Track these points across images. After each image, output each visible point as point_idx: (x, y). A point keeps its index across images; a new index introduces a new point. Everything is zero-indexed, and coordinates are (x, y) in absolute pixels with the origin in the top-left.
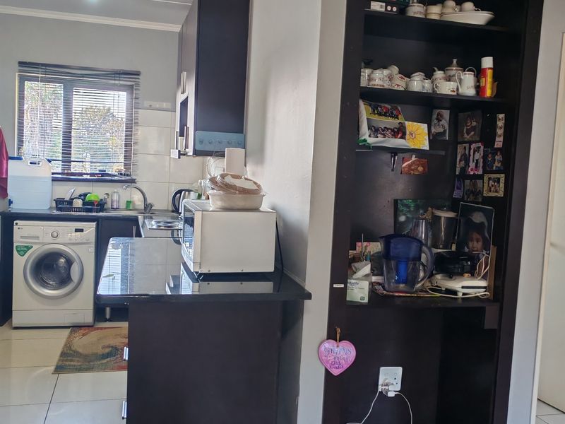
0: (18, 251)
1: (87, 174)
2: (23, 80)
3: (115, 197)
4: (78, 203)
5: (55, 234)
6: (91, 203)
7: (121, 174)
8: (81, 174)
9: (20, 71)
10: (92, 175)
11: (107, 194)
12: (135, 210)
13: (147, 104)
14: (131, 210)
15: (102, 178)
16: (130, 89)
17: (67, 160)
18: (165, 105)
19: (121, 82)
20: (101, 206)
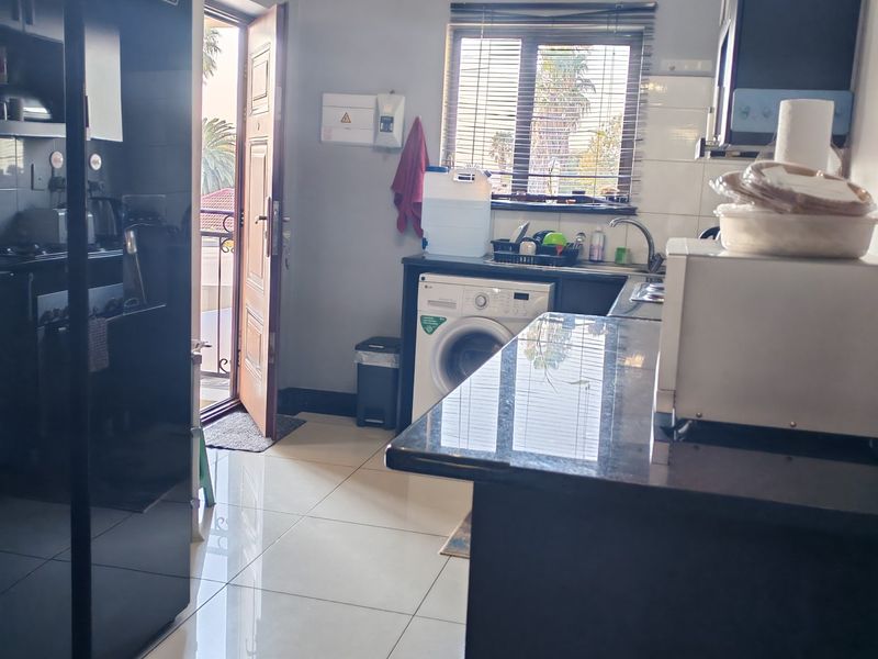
0: (424, 326)
1: (552, 198)
2: (458, 34)
3: (597, 241)
4: (528, 248)
5: (483, 301)
6: (551, 249)
7: (611, 199)
8: (542, 198)
9: (453, 20)
10: (560, 199)
11: (582, 234)
12: (631, 265)
13: (666, 64)
14: (623, 265)
15: (578, 205)
16: (636, 41)
17: (521, 175)
18: (699, 66)
19: (621, 28)
20: (570, 255)
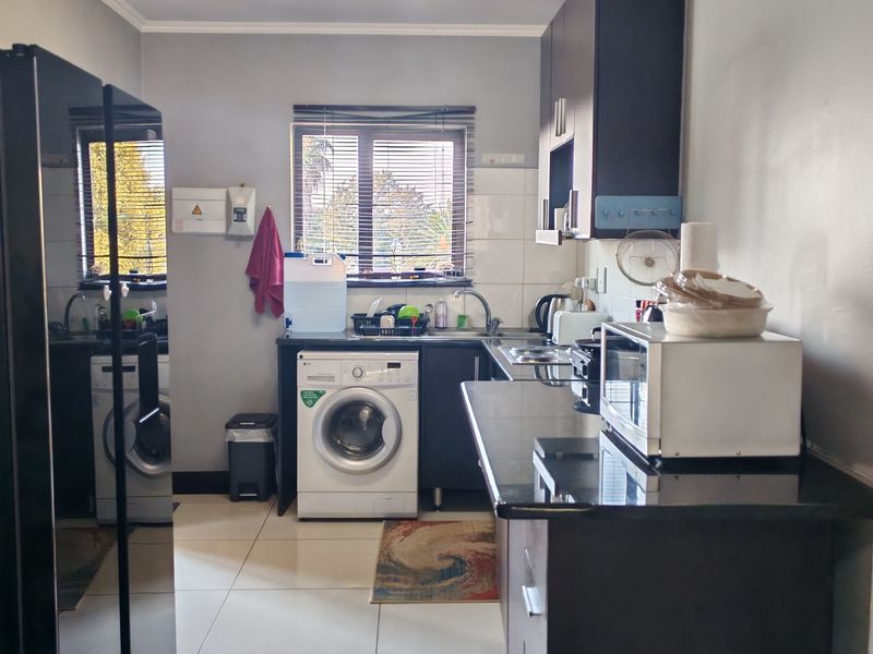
0: (305, 400)
1: (397, 275)
2: (299, 133)
3: (441, 311)
4: (388, 322)
5: (358, 372)
6: (406, 321)
7: (449, 273)
8: (389, 275)
9: (296, 120)
10: (405, 275)
11: (430, 305)
12: (472, 329)
13: (486, 158)
14: (465, 330)
15: (419, 280)
16: (458, 137)
17: (365, 256)
18: (514, 159)
19: (447, 127)
20: (421, 324)
